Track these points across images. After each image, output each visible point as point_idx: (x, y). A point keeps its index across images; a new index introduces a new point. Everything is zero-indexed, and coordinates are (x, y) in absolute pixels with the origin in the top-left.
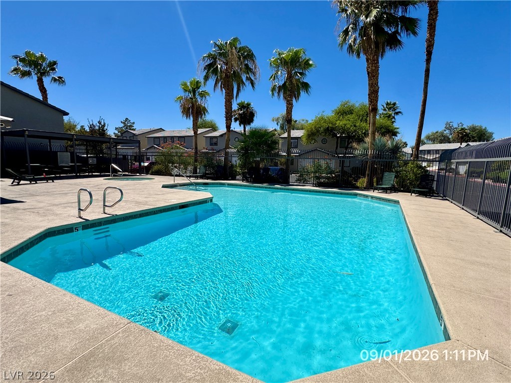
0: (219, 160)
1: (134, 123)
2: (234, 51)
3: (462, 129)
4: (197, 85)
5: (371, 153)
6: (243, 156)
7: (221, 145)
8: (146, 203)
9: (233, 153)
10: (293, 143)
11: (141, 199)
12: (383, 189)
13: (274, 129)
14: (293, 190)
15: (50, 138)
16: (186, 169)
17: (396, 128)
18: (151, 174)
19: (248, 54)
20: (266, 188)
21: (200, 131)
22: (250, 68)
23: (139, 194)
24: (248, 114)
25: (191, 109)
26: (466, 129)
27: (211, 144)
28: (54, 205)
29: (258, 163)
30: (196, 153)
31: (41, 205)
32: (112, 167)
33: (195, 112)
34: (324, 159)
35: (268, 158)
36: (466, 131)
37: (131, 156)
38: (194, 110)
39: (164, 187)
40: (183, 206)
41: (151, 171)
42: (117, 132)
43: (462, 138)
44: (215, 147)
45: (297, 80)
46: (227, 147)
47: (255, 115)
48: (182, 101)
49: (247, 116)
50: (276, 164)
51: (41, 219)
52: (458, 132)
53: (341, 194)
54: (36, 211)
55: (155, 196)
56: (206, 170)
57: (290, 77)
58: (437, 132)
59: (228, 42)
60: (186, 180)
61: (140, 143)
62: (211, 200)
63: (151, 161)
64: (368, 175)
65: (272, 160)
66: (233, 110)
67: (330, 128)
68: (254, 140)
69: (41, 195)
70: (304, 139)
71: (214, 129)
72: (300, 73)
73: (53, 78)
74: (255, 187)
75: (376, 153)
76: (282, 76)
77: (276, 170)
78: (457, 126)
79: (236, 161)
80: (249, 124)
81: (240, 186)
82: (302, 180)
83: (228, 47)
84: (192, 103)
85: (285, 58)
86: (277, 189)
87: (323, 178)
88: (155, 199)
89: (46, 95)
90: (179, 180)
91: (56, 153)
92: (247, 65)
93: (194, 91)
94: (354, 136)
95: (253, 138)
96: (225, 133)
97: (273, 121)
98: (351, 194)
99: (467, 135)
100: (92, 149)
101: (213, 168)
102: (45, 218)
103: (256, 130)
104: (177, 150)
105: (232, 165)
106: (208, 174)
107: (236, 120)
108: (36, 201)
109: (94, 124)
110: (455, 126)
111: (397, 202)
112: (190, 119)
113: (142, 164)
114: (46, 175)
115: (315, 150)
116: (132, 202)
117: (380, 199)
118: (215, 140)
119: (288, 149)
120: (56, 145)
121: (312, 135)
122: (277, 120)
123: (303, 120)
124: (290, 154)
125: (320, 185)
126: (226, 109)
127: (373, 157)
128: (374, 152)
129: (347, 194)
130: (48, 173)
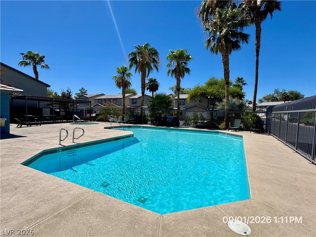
0: (138, 112)
1: (87, 91)
2: (147, 51)
3: (285, 93)
4: (125, 70)
5: (227, 108)
6: (152, 109)
7: (139, 103)
8: (96, 137)
9: (146, 108)
10: (181, 102)
11: (93, 135)
12: (234, 129)
13: (170, 94)
14: (181, 130)
15: (39, 100)
16: (118, 118)
17: (244, 93)
18: (97, 121)
19: (154, 52)
20: (165, 129)
21: (126, 95)
22: (156, 60)
23: (91, 132)
24: (155, 85)
25: (121, 83)
26: (287, 93)
27: (133, 103)
28: (44, 138)
29: (160, 114)
30: (124, 108)
31: (37, 138)
32: (74, 116)
33: (124, 85)
34: (199, 112)
35: (166, 111)
36: (287, 94)
37: (85, 110)
38: (123, 84)
39: (105, 128)
40: (117, 139)
41: (97, 119)
42: (76, 96)
43: (285, 98)
44: (135, 105)
45: (182, 66)
46: (142, 105)
47: (159, 86)
48: (116, 78)
49: (154, 86)
50: (172, 115)
51: (39, 145)
52: (282, 95)
53: (209, 132)
54: (34, 141)
55: (100, 133)
56: (130, 119)
57: (178, 65)
58: (270, 95)
59: (143, 46)
60: (118, 124)
61: (91, 103)
62: (133, 135)
63: (97, 113)
64: (225, 121)
65: (169, 112)
66: (146, 83)
67: (203, 93)
68: (158, 101)
69: (35, 133)
70: (188, 100)
71: (135, 94)
72: (184, 63)
73: (42, 66)
74: (159, 128)
75: (229, 108)
76: (174, 65)
77: (172, 118)
78: (282, 92)
79: (147, 113)
80: (155, 91)
81: (150, 128)
82: (187, 124)
83: (143, 49)
84: (122, 79)
85: (176, 55)
86: (172, 129)
87: (199, 122)
88: (101, 135)
89: (38, 75)
90: (114, 125)
91: (42, 109)
92: (154, 59)
93: (123, 73)
94: (218, 98)
95: (157, 99)
96: (141, 97)
97: (170, 89)
98: (215, 132)
99: (288, 96)
100: (63, 106)
101: (134, 117)
102: (41, 145)
103: (159, 95)
104: (113, 107)
105: (145, 116)
106: (131, 121)
107: (147, 89)
108: (33, 136)
109: (65, 92)
110: (281, 91)
111: (241, 137)
112: (121, 88)
113: (92, 115)
114: (37, 122)
115: (195, 106)
116: (87, 136)
117: (232, 135)
118: (135, 101)
119: (178, 106)
120: (42, 104)
121: (193, 97)
122: (172, 88)
123: (188, 89)
124: (180, 108)
125: (197, 127)
126: (142, 83)
127: (228, 110)
128: (228, 107)
129: (213, 132)
130: (37, 120)
